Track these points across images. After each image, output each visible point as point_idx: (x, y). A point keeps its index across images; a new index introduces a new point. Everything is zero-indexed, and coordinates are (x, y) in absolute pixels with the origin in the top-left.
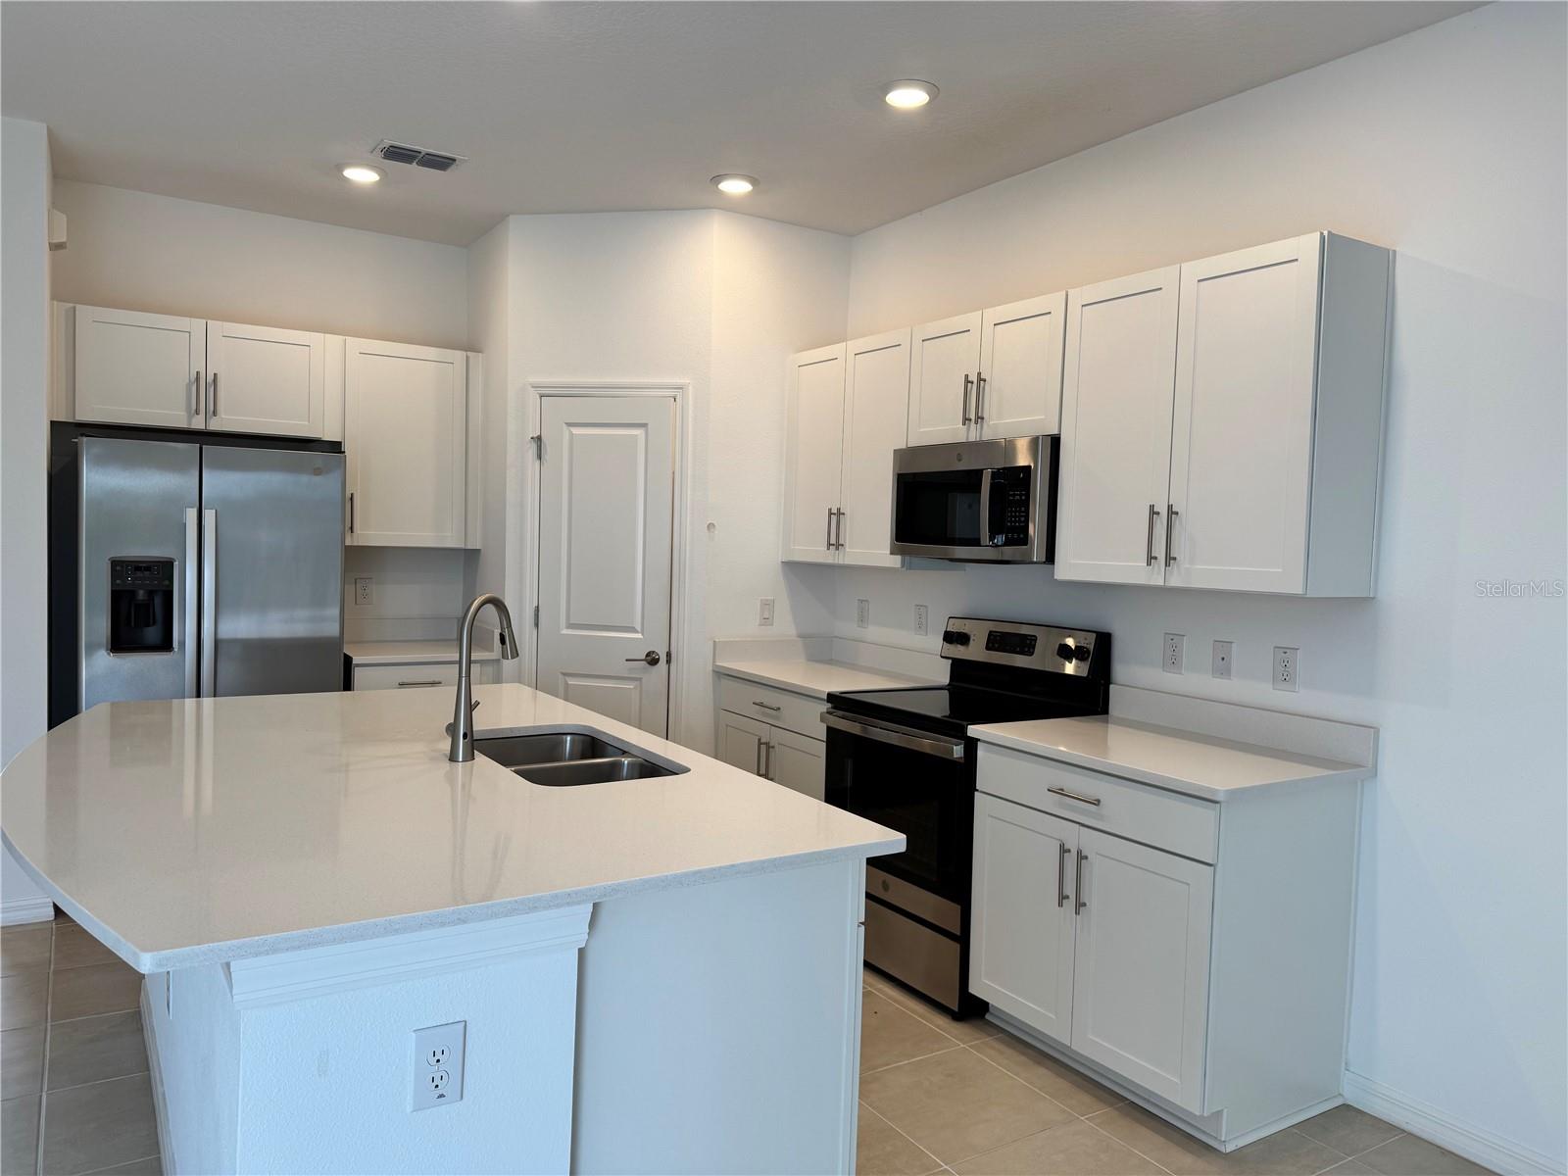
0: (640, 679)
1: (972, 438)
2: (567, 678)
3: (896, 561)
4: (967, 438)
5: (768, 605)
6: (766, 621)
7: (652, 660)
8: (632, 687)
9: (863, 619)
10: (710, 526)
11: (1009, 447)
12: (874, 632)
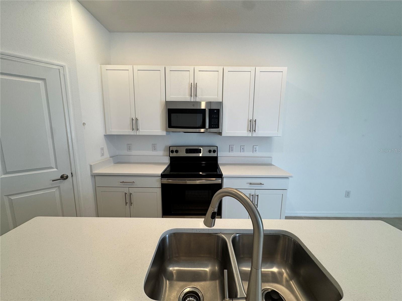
0: (59, 187)
1: (192, 100)
2: (10, 197)
3: (164, 133)
4: (191, 100)
5: (102, 149)
6: (103, 155)
7: (64, 178)
8: (54, 190)
9: (129, 149)
10: (84, 124)
11: (200, 103)
12: (134, 152)
